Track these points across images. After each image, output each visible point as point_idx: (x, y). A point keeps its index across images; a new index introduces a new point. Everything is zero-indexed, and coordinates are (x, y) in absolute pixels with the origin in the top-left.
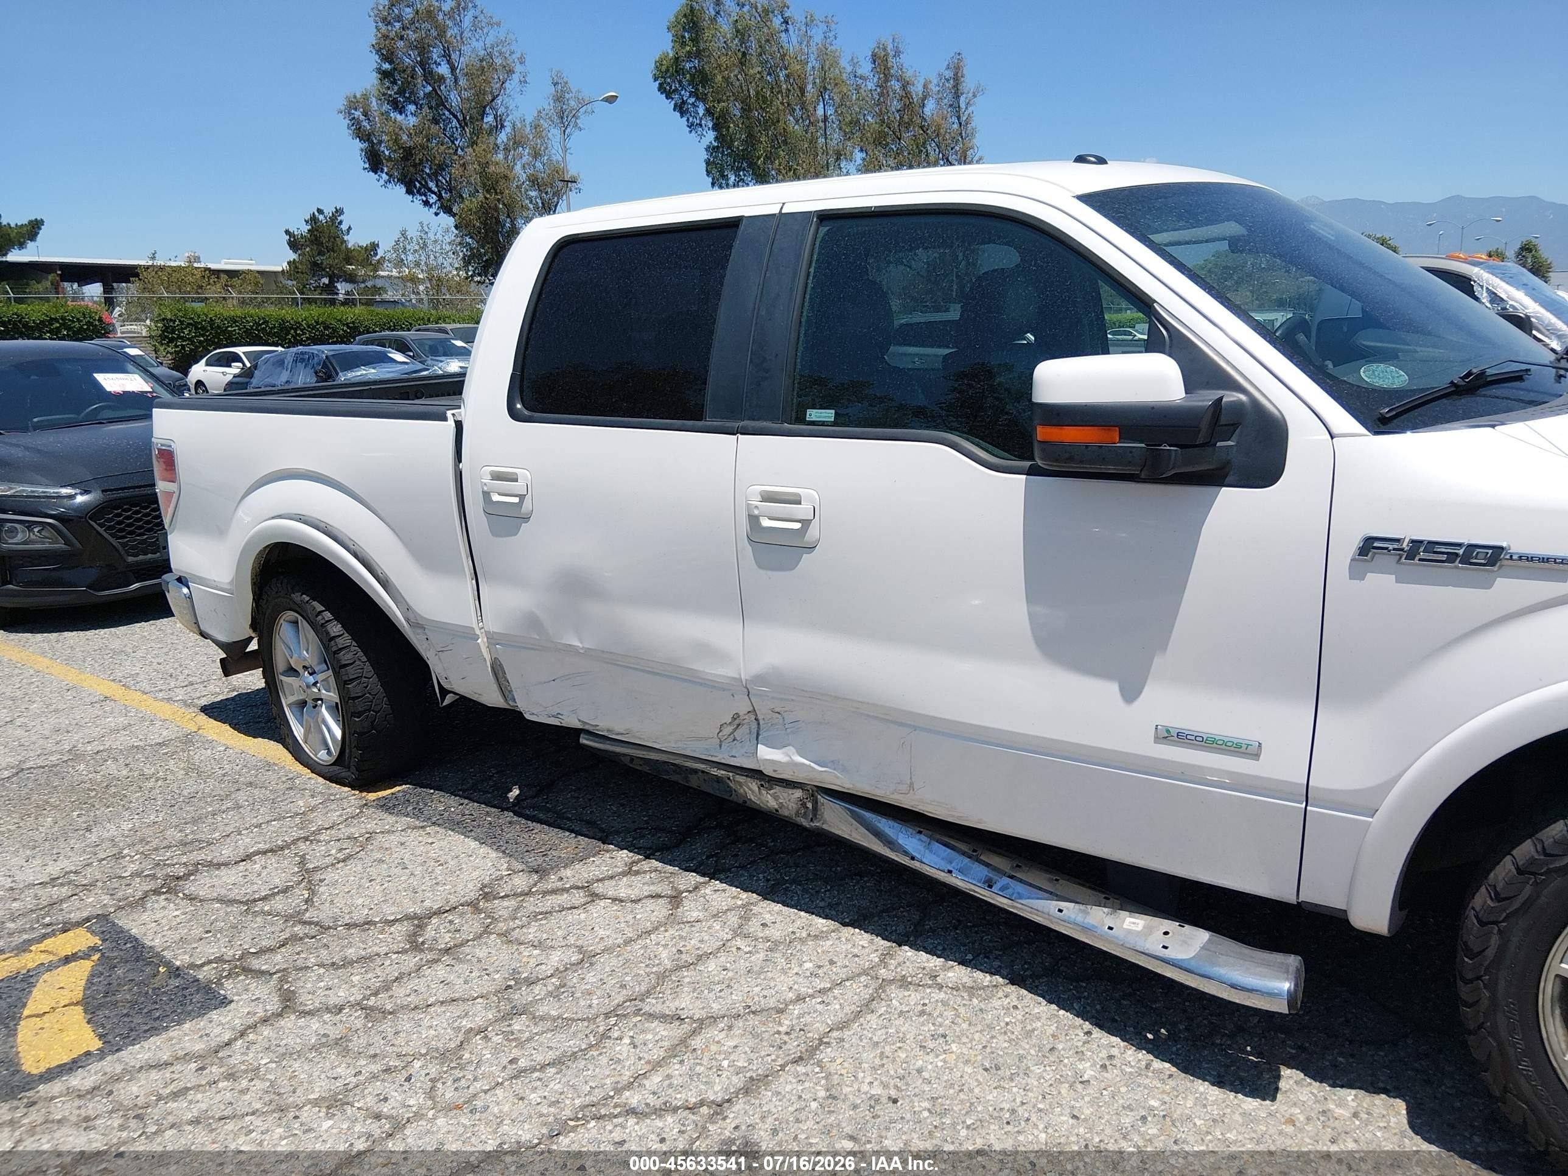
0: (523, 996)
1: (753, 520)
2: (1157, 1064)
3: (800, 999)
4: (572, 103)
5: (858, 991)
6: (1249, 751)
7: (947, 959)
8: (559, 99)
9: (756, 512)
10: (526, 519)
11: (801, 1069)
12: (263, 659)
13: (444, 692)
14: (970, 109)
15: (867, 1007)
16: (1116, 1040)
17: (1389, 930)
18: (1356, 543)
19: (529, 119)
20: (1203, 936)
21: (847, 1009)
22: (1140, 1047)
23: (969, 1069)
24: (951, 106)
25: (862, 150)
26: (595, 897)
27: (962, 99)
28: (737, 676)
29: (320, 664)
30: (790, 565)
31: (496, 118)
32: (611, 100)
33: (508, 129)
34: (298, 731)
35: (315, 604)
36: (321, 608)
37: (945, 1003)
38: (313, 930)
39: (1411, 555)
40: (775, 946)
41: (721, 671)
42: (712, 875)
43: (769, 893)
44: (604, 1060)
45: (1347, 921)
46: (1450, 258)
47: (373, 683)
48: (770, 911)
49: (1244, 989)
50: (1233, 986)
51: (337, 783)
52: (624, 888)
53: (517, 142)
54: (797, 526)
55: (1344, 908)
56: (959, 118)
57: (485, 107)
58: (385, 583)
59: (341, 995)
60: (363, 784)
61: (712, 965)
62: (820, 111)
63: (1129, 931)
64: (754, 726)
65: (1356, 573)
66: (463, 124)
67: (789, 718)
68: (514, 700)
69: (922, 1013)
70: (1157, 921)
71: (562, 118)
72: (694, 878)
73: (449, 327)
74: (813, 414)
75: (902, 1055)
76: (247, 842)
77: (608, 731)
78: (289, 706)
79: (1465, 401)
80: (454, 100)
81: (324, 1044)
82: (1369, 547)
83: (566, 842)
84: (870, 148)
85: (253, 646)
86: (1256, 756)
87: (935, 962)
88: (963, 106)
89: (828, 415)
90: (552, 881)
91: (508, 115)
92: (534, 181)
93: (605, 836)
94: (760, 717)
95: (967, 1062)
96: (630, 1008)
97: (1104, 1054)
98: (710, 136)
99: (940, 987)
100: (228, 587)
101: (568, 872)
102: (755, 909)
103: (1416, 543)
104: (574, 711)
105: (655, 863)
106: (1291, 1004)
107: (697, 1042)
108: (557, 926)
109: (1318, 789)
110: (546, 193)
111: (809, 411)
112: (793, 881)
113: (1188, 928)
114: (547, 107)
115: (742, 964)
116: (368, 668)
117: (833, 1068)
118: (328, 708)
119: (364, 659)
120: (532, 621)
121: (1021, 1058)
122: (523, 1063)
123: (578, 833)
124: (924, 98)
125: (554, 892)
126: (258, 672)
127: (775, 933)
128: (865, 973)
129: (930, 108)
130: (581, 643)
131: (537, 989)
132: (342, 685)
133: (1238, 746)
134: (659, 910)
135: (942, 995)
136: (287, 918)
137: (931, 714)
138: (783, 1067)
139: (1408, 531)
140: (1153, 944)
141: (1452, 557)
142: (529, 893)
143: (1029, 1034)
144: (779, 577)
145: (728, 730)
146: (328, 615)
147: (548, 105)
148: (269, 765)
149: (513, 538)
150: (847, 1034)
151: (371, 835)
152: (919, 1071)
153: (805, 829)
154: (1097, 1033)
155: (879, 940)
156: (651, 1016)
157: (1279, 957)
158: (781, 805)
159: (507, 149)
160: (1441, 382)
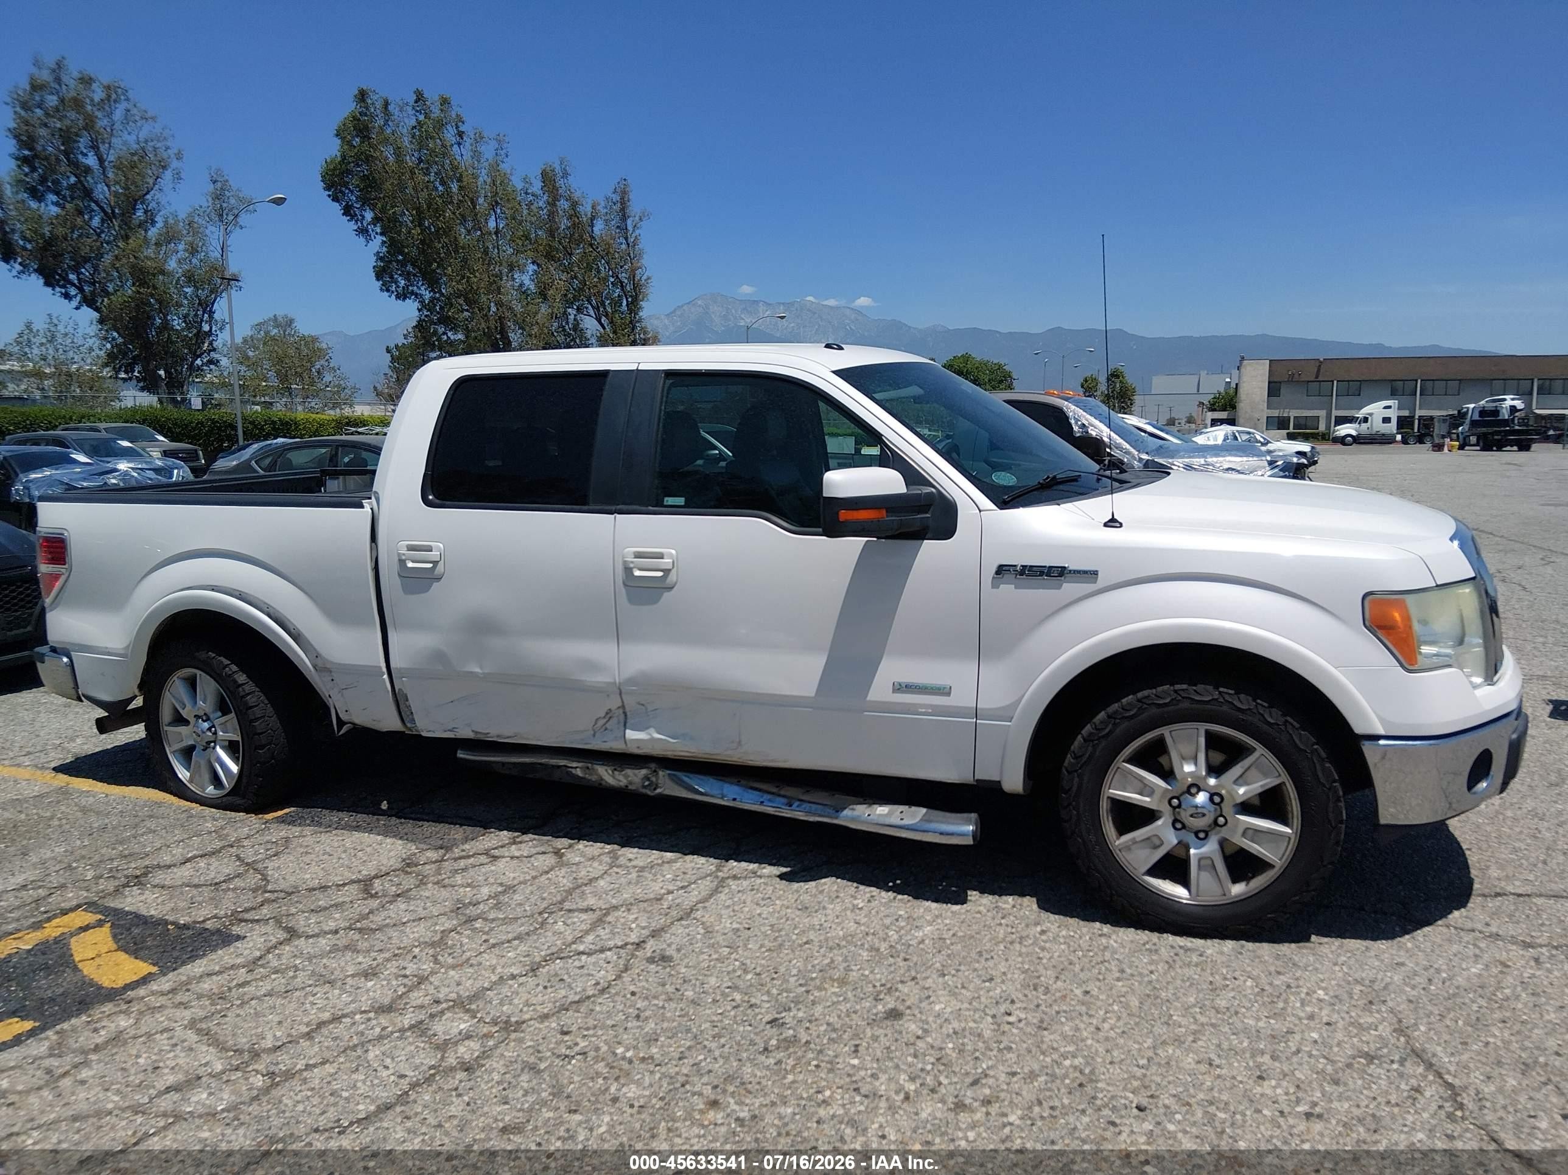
0: (471, 911)
1: (628, 570)
2: (900, 897)
3: (670, 892)
4: (233, 201)
5: (707, 885)
6: (945, 691)
7: (760, 863)
8: (218, 196)
9: (632, 565)
10: (439, 579)
11: (683, 922)
12: (149, 715)
13: (341, 723)
14: (637, 232)
15: (716, 891)
16: (873, 889)
17: (1024, 789)
18: (994, 570)
19: (182, 215)
20: (924, 810)
21: (703, 894)
22: (888, 891)
23: (789, 911)
24: (618, 227)
25: (533, 263)
26: (495, 858)
27: (629, 222)
28: (611, 680)
29: (214, 711)
30: (654, 600)
31: (146, 212)
32: (279, 202)
33: (160, 225)
34: (183, 774)
35: (222, 659)
36: (226, 662)
37: (765, 884)
38: (282, 895)
39: (1022, 573)
40: (642, 869)
41: (601, 679)
42: (580, 838)
43: (626, 842)
44: (549, 934)
45: (1001, 789)
46: (1047, 394)
47: (274, 721)
48: (631, 853)
49: (948, 834)
50: (941, 834)
51: (231, 810)
52: (514, 850)
53: (169, 237)
54: (660, 574)
55: (997, 779)
56: (626, 239)
57: (136, 201)
58: (296, 637)
59: (332, 925)
60: (257, 808)
61: (602, 883)
62: (492, 224)
63: (880, 815)
64: (622, 717)
65: (995, 585)
66: (108, 217)
67: (650, 708)
68: (413, 721)
69: (752, 890)
70: (896, 807)
71: (222, 215)
72: (566, 842)
73: (102, 426)
74: (669, 501)
75: (747, 909)
76: (178, 852)
77: (498, 736)
78: (174, 752)
79: (1046, 493)
80: (101, 191)
81: (335, 949)
82: (1001, 570)
83: (457, 832)
84: (542, 261)
85: (139, 702)
86: (949, 694)
87: (753, 866)
88: (630, 228)
89: (680, 501)
90: (457, 852)
91: (159, 211)
92: (190, 278)
93: (486, 825)
94: (627, 709)
95: (788, 908)
96: (554, 908)
97: (868, 895)
98: (377, 243)
99: (760, 877)
100: (122, 652)
101: (467, 846)
102: (620, 853)
103: (1024, 567)
104: (469, 725)
105: (530, 835)
106: (974, 838)
107: (609, 919)
108: (478, 875)
109: (982, 709)
110: (203, 290)
111: (666, 499)
112: (641, 836)
113: (913, 808)
114: (205, 204)
115: (623, 880)
116: (270, 709)
117: (704, 920)
118: (222, 747)
119: (266, 702)
120: (439, 656)
121: (819, 903)
122: (492, 941)
123: (461, 825)
124: (593, 218)
125: (461, 858)
126: (141, 727)
127: (640, 863)
128: (710, 875)
129: (599, 227)
130: (481, 668)
131: (481, 906)
132: (246, 725)
133: (939, 689)
134: (550, 860)
135: (762, 880)
136: (254, 891)
137: (754, 691)
138: (672, 923)
139: (1020, 561)
140: (895, 820)
141: (1042, 574)
142: (442, 860)
143: (822, 892)
144: (645, 609)
145: (601, 722)
146: (234, 668)
147: (205, 202)
148: (159, 804)
149: (423, 595)
150: (707, 904)
151: (287, 840)
152: (759, 915)
153: (648, 796)
154: (862, 887)
155: (712, 860)
156: (570, 911)
157: (965, 815)
158: (631, 783)
159: (158, 244)
160: (1033, 482)
